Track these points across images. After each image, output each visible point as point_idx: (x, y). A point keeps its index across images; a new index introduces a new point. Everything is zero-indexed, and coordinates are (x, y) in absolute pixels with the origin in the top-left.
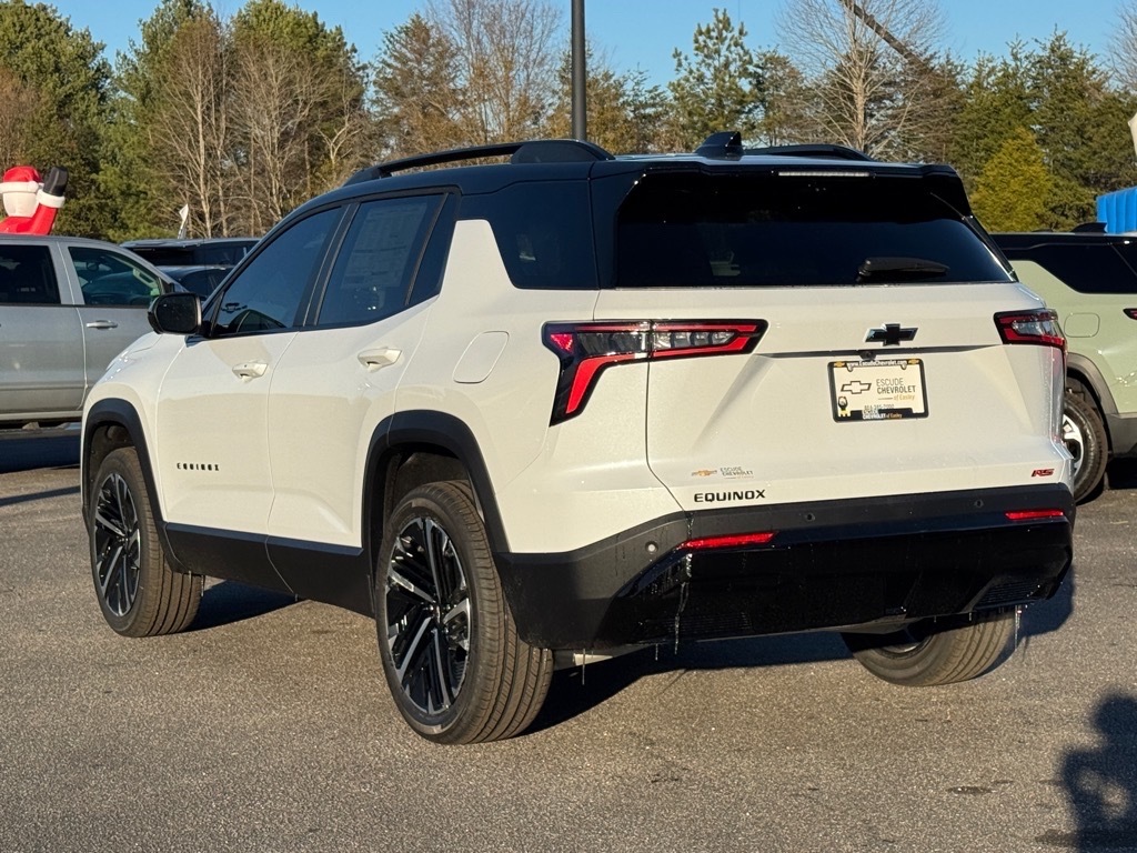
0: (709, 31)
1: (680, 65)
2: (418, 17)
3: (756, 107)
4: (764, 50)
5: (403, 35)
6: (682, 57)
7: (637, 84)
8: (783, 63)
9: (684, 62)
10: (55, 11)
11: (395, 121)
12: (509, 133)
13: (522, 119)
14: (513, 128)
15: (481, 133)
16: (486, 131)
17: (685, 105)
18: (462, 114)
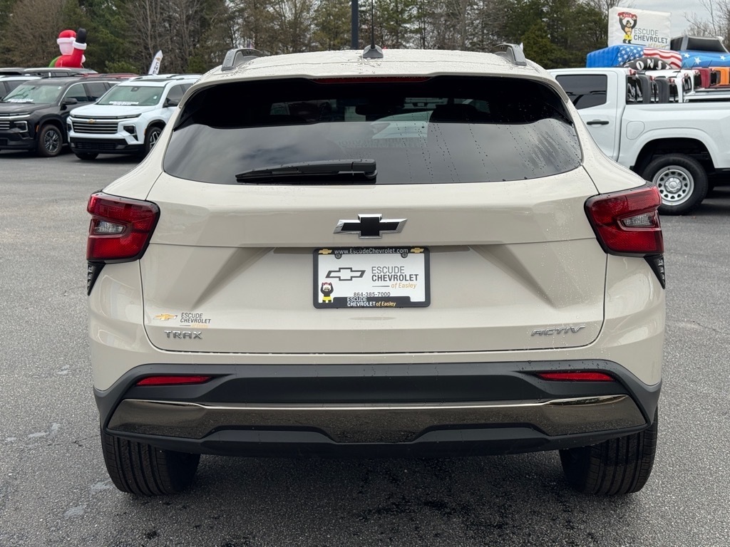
11: (241, 11)
12: (296, 18)
13: (302, 12)
14: (297, 16)
15: (283, 18)
16: (285, 17)
17: (380, 6)
18: (274, 8)
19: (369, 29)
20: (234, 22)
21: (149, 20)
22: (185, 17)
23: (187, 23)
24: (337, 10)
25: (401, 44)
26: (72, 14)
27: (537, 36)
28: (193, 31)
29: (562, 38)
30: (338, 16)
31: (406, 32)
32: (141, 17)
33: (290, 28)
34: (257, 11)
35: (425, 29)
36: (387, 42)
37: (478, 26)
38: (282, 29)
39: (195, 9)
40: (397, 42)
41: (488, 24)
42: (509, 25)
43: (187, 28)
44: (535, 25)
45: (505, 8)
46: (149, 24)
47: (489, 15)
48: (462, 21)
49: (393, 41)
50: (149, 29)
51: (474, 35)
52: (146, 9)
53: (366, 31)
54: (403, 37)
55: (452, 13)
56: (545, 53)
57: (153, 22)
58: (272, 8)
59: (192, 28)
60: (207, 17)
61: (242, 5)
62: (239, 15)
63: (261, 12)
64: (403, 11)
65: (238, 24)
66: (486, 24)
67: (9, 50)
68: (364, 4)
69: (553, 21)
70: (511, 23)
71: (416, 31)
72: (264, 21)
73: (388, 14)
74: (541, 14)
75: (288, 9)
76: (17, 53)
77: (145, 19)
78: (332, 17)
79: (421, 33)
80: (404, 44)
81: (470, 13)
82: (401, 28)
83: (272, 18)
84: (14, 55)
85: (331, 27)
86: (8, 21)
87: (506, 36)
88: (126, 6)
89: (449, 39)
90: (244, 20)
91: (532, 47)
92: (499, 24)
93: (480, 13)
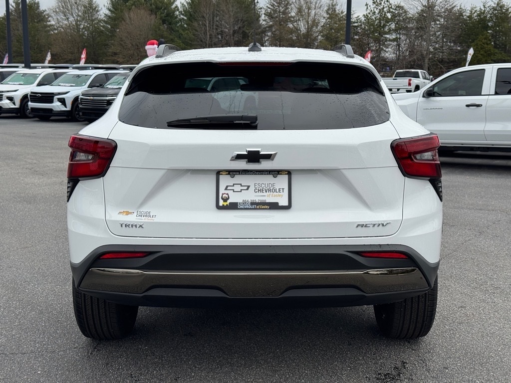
1: (367, 8)
3: (392, 23)
4: (396, 3)
6: (368, 6)
8: (403, 8)
9: (369, 8)
11: (270, 27)
12: (308, 32)
13: (312, 27)
14: (309, 30)
15: (299, 31)
16: (300, 31)
17: (368, 22)
18: (293, 25)
19: (360, 39)
20: (265, 35)
21: (208, 33)
22: (232, 31)
23: (233, 36)
24: (337, 25)
25: (383, 49)
26: (157, 30)
27: (484, 43)
28: (237, 41)
29: (502, 45)
30: (338, 30)
31: (386, 41)
32: (203, 32)
33: (304, 39)
34: (281, 27)
35: (400, 38)
36: (372, 48)
37: (439, 36)
38: (298, 39)
39: (239, 26)
40: (380, 48)
41: (447, 35)
42: (462, 35)
43: (233, 39)
44: (482, 35)
45: (460, 23)
46: (208, 36)
47: (447, 28)
48: (428, 32)
49: (376, 47)
50: (208, 40)
51: (436, 42)
52: (206, 26)
53: (357, 40)
54: (384, 44)
55: (420, 27)
56: (489, 55)
57: (210, 35)
58: (291, 25)
59: (237, 39)
60: (247, 31)
61: (271, 23)
62: (269, 30)
63: (284, 27)
64: (384, 26)
65: (268, 36)
66: (446, 35)
67: (115, 54)
68: (356, 21)
69: (496, 32)
70: (464, 34)
71: (394, 40)
72: (285, 34)
73: (374, 28)
74: (487, 28)
75: (302, 25)
76: (121, 56)
77: (205, 33)
78: (333, 31)
79: (397, 42)
80: (385, 49)
81: (434, 27)
82: (383, 38)
83: (291, 31)
84: (119, 58)
85: (332, 38)
86: (115, 34)
87: (460, 43)
88: (193, 24)
89: (418, 45)
90: (272, 33)
91: (480, 51)
92: (456, 35)
93: (441, 27)
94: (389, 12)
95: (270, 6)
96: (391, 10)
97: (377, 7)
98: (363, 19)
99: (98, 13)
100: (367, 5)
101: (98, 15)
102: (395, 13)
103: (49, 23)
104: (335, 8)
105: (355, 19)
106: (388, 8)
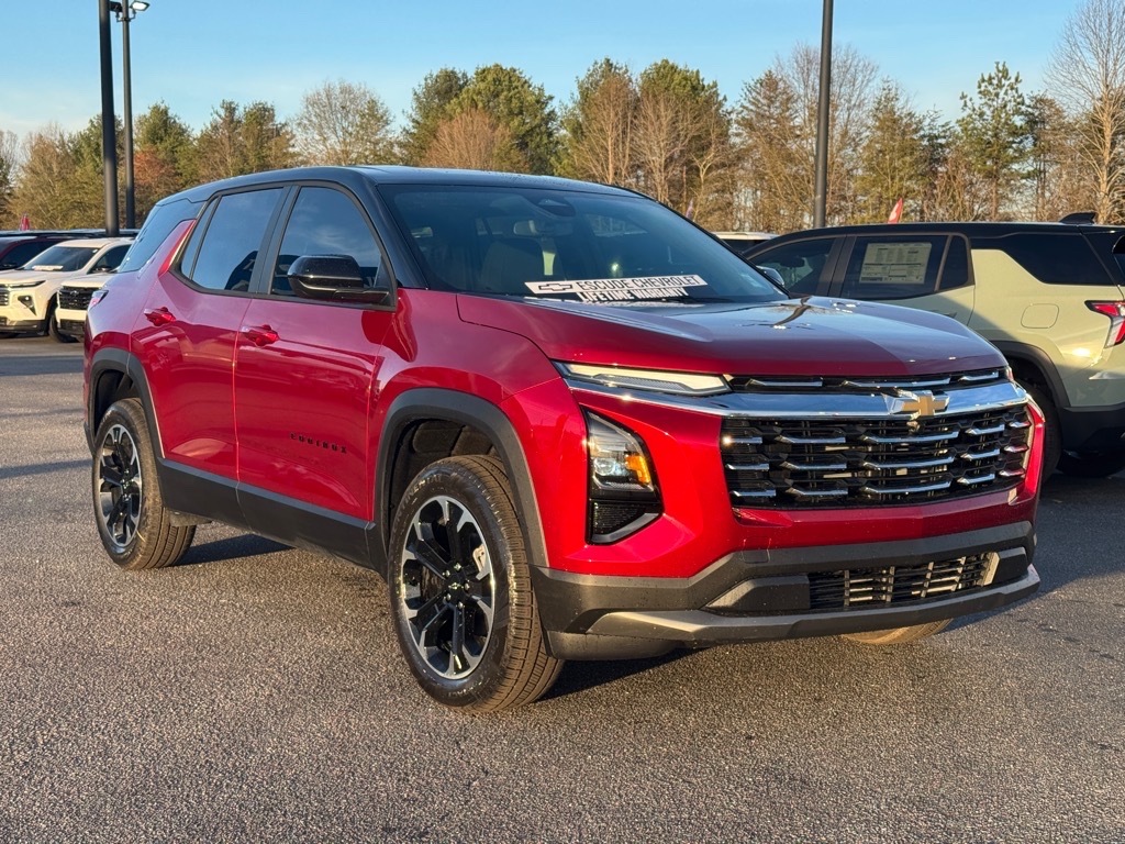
0: (990, 78)
1: (965, 105)
2: (770, 72)
3: (1027, 138)
4: (1035, 94)
5: (758, 85)
6: (967, 99)
7: (933, 120)
8: (1051, 104)
9: (969, 104)
10: (521, 73)
94: (1017, 112)
95: (747, 105)
96: (1023, 108)
97: (990, 102)
98: (959, 129)
99: (388, 127)
100: (963, 97)
101: (387, 131)
102: (1032, 114)
103: (291, 150)
104: (893, 106)
105: (941, 129)
106: (1013, 103)
